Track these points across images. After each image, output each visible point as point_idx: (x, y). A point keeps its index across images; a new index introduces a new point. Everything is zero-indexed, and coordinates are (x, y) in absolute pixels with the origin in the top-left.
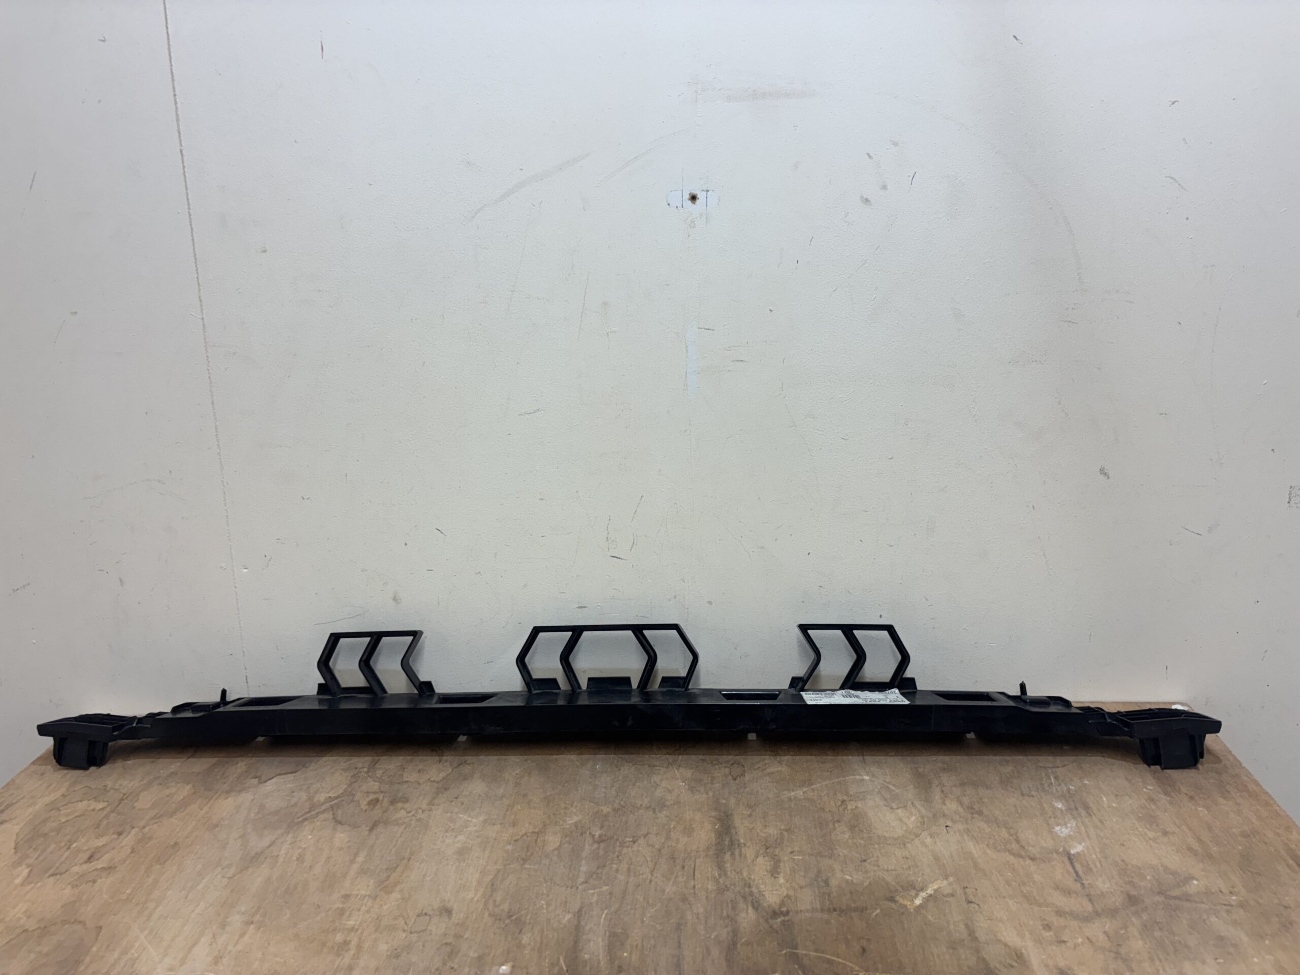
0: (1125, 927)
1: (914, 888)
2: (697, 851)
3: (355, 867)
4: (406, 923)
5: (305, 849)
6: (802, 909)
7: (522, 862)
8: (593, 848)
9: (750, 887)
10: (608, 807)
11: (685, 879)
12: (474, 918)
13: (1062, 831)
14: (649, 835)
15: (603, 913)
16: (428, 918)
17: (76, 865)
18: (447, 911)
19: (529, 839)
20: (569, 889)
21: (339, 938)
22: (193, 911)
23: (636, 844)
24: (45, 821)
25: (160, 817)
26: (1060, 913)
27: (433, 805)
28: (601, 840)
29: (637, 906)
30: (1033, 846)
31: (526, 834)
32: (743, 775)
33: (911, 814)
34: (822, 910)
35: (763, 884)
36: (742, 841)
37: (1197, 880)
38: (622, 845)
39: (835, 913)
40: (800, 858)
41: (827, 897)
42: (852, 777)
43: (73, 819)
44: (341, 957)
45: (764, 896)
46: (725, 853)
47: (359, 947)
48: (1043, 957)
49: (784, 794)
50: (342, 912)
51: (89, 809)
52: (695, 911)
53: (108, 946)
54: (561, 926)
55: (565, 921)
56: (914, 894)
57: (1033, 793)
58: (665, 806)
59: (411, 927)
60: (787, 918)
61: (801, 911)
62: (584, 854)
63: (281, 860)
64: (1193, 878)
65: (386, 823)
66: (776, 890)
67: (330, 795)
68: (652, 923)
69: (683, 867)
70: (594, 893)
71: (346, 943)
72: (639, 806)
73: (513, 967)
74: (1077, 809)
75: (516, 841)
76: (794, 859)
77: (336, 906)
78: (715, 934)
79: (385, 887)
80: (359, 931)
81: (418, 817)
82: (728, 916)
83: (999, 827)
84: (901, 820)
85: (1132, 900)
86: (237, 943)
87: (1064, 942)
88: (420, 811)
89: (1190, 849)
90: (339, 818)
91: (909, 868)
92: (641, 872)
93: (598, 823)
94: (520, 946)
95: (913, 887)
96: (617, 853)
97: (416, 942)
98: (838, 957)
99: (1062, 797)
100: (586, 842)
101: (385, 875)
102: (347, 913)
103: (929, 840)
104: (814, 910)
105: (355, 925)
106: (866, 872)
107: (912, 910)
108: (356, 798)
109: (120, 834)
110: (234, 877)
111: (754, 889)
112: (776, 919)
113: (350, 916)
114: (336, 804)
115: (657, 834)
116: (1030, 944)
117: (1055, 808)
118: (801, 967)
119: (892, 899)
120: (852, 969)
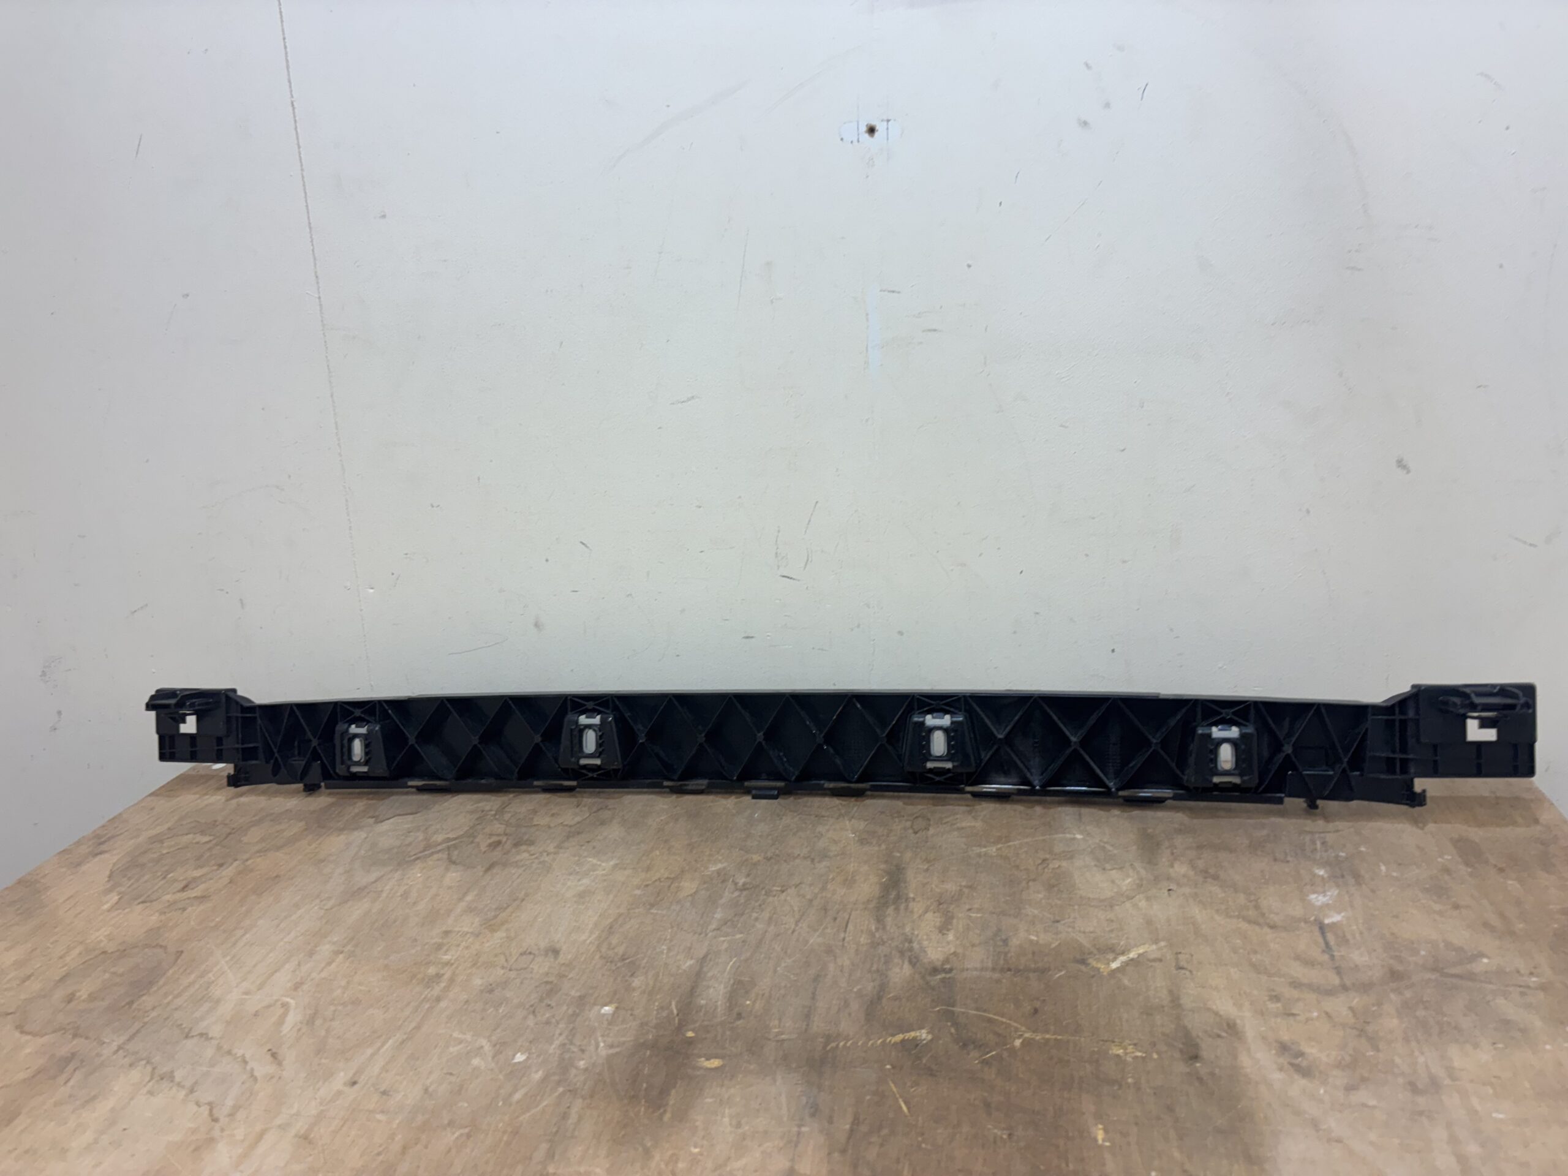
0: (1379, 1004)
2: (855, 904)
3: (463, 905)
4: (506, 960)
5: (411, 885)
6: (969, 966)
7: (648, 907)
8: (734, 896)
9: (911, 942)
10: (760, 856)
11: (835, 930)
12: (582, 959)
13: (1318, 899)
14: (801, 885)
15: (731, 961)
16: (532, 956)
17: (168, 894)
18: (556, 952)
19: (662, 884)
20: (697, 935)
21: (432, 970)
22: (282, 939)
23: (784, 894)
24: (145, 852)
25: (266, 851)
26: (1296, 984)
27: (561, 848)
28: (744, 888)
29: (772, 956)
30: (1277, 914)
31: (659, 879)
32: (927, 829)
33: (1128, 876)
34: (994, 969)
35: (927, 940)
36: (912, 895)
37: (1486, 958)
38: (768, 893)
39: (1009, 973)
40: (979, 915)
41: (1002, 957)
42: (1061, 835)
43: (174, 851)
44: (429, 990)
45: (925, 952)
46: (887, 907)
47: (452, 980)
48: (1263, 1029)
49: (973, 850)
50: (439, 947)
51: (194, 841)
52: (840, 964)
53: (185, 970)
54: (680, 971)
55: (684, 967)
56: (1111, 958)
57: (1289, 858)
58: (826, 857)
59: (511, 965)
60: (948, 976)
61: (967, 970)
62: (723, 901)
63: (384, 895)
64: (1482, 955)
65: (505, 865)
66: (943, 947)
67: (447, 836)
68: (786, 973)
69: (835, 919)
70: (724, 941)
72: (796, 855)
73: (617, 1008)
74: (1343, 876)
75: (647, 886)
76: (970, 916)
77: (434, 941)
78: (859, 987)
79: (490, 925)
80: (454, 966)
81: (542, 859)
82: (878, 971)
83: (1236, 891)
84: (1113, 882)
85: (1394, 975)
86: (322, 970)
87: (1293, 1015)
88: (545, 854)
89: (1486, 924)
90: (454, 858)
91: (1112, 931)
92: (784, 922)
93: (744, 871)
94: (629, 989)
95: (1114, 951)
96: (759, 902)
97: (514, 979)
98: (1002, 1016)
99: (1326, 864)
100: (727, 890)
101: (493, 913)
102: (445, 948)
103: (1143, 904)
104: (982, 969)
105: (451, 960)
106: (1057, 933)
107: (1105, 974)
108: (477, 840)
109: (221, 865)
110: (331, 909)
111: (915, 945)
112: (936, 975)
113: (447, 950)
114: (454, 844)
115: (811, 885)
116: (1248, 1014)
117: (1314, 875)
118: (956, 1024)
119: (1083, 962)
120: (1017, 1030)
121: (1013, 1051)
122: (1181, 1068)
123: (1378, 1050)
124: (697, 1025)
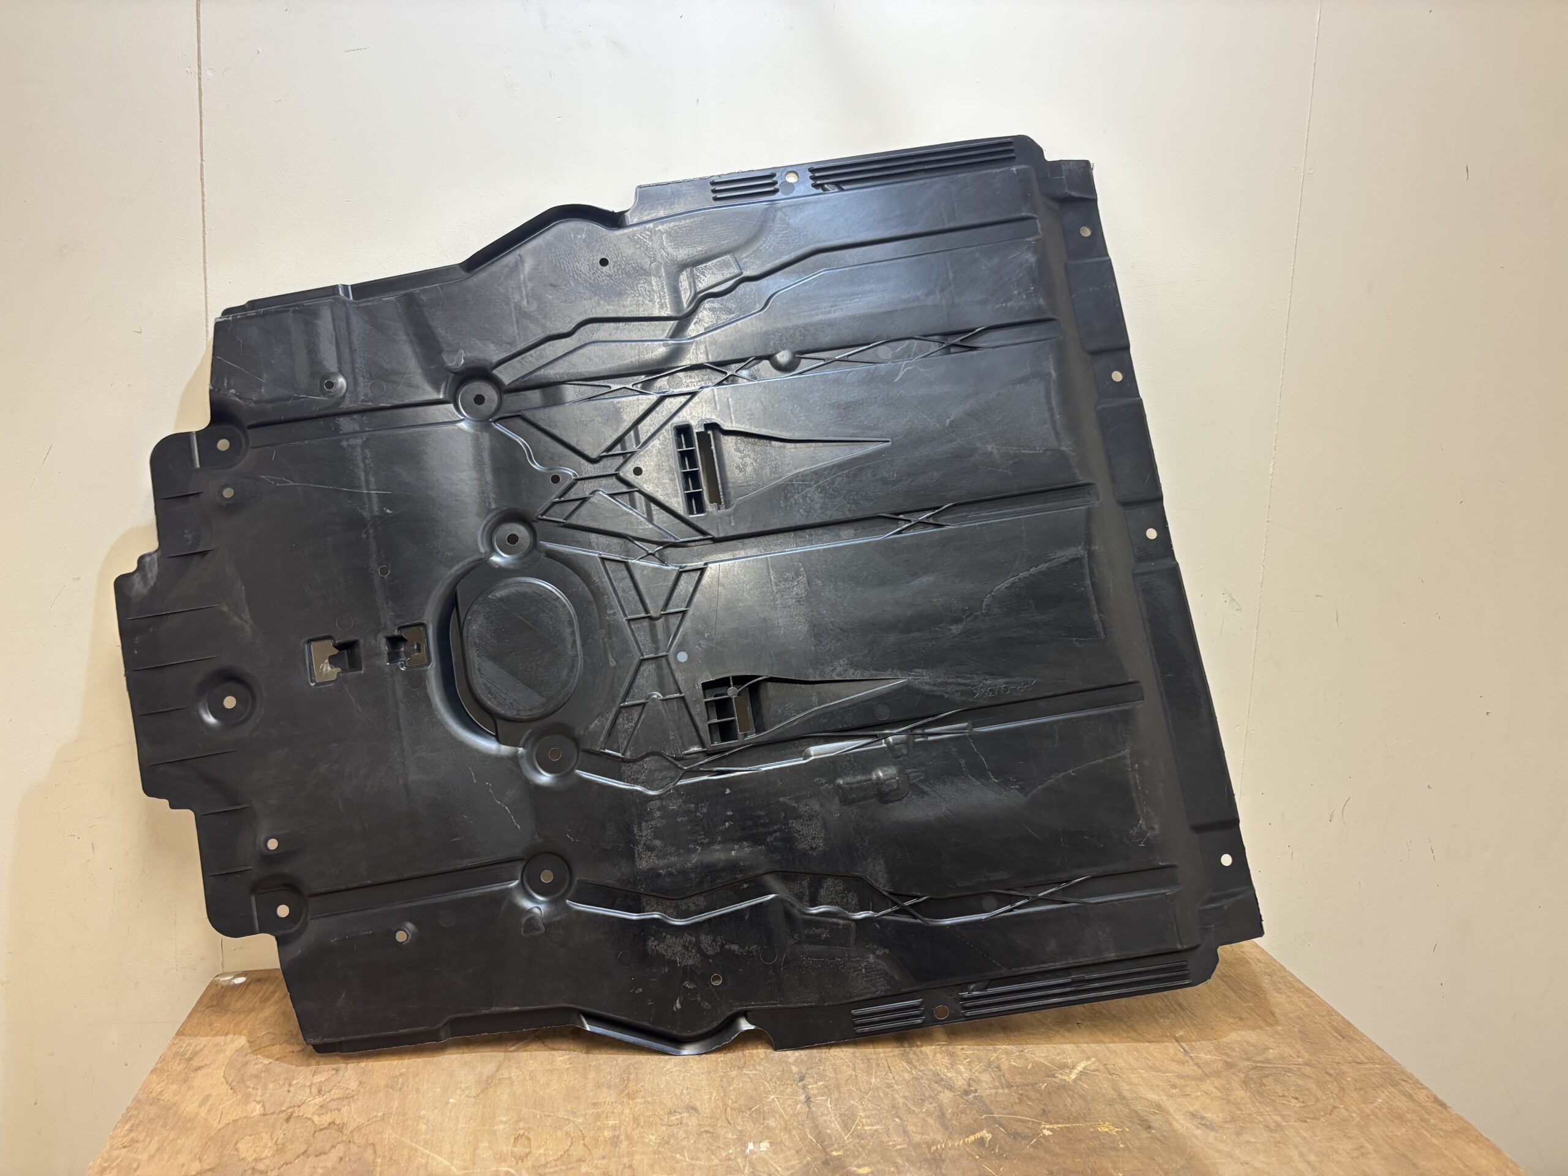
0: (1229, 1083)
1: (1068, 1067)
3: (590, 1081)
4: (661, 1119)
6: (985, 1087)
9: (938, 1075)
12: (719, 1111)
16: (678, 1114)
17: (309, 1098)
18: (694, 1109)
24: (244, 1064)
26: (1182, 1077)
30: (1149, 1034)
33: (1047, 1016)
34: (1002, 1087)
35: (948, 1072)
37: (1272, 1049)
39: (1013, 1088)
41: (1003, 1078)
43: (276, 1061)
45: (952, 1080)
47: (629, 1140)
48: (1177, 1106)
50: (598, 1117)
52: (902, 1094)
53: (391, 1157)
54: (796, 1112)
55: (798, 1109)
56: (1068, 1072)
59: (668, 1122)
60: (977, 1094)
61: (986, 1089)
63: (515, 1080)
64: (1269, 1048)
66: (961, 1076)
69: (878, 1065)
70: (812, 1088)
71: (616, 1137)
74: (1172, 1005)
77: (590, 1111)
78: (925, 1109)
79: (626, 1095)
85: (1229, 1065)
87: (1188, 1095)
91: (1060, 1054)
94: (768, 1128)
97: (678, 1132)
98: (1026, 1117)
102: (604, 1116)
103: (1068, 1034)
104: (996, 1088)
105: (616, 1124)
106: (1026, 1059)
107: (1070, 1082)
111: (942, 1076)
112: (968, 1095)
113: (607, 1117)
116: (1164, 1098)
118: (1001, 1125)
119: (1053, 1076)
120: (1040, 1124)
121: (1047, 1137)
122: (1144, 1135)
123: (1242, 1110)
124: (836, 1146)
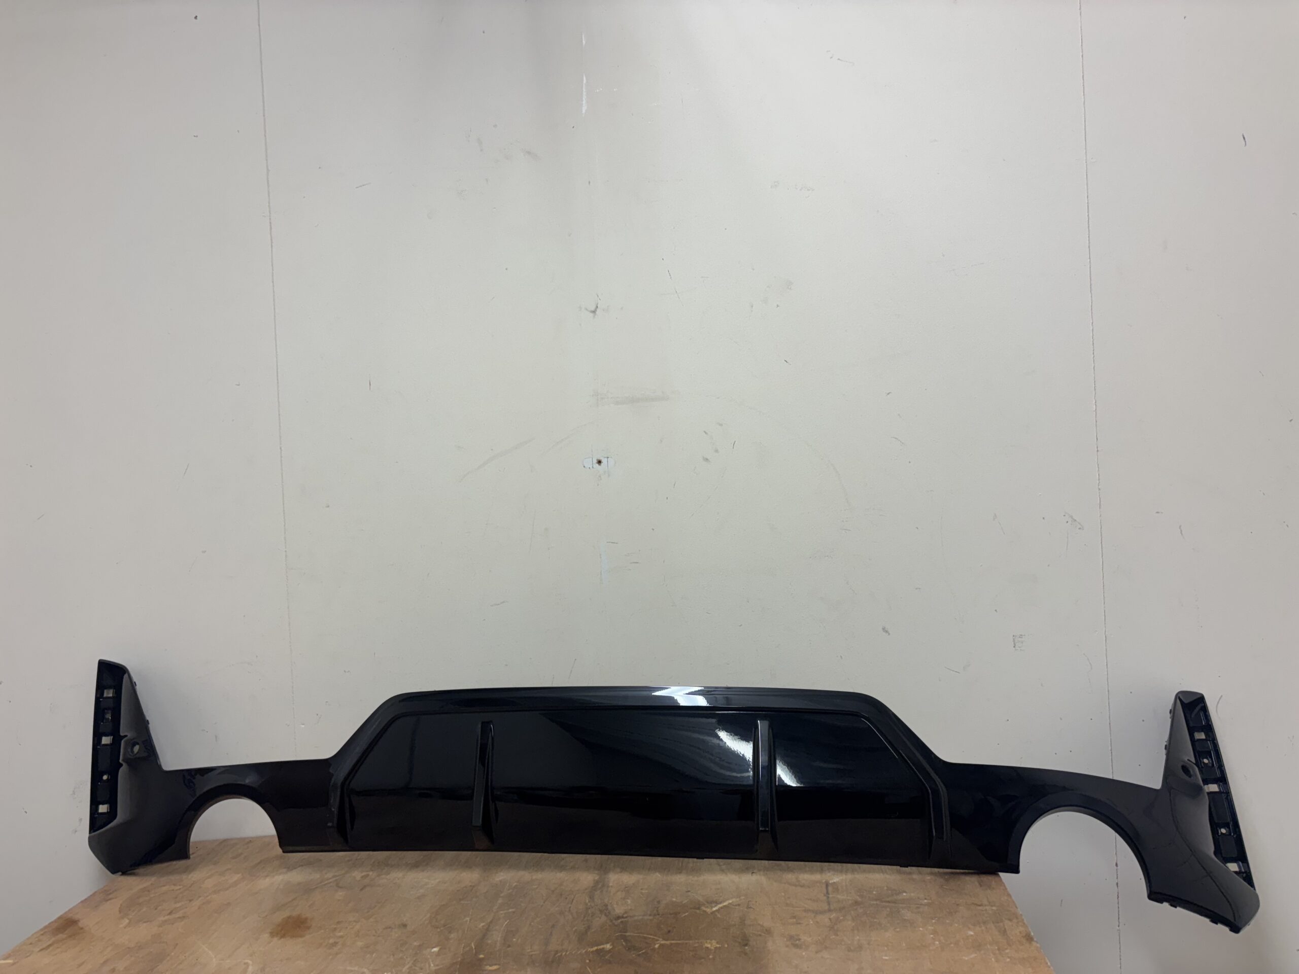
0: (845, 916)
2: (579, 891)
3: (348, 908)
4: (376, 932)
7: (459, 901)
9: (607, 906)
10: (525, 872)
11: (565, 904)
12: (421, 928)
14: (548, 884)
15: (506, 922)
16: (391, 929)
17: (161, 917)
18: (404, 926)
19: (467, 889)
20: (487, 912)
21: (331, 941)
22: (237, 934)
23: (538, 889)
24: (140, 896)
25: (219, 890)
26: (806, 911)
27: (405, 876)
28: (514, 888)
29: (529, 918)
31: (465, 887)
34: (650, 915)
35: (616, 904)
36: (611, 884)
37: (905, 892)
38: (529, 890)
39: (658, 916)
41: (656, 909)
43: (159, 895)
44: (331, 950)
45: (614, 910)
46: (596, 891)
47: (344, 944)
48: (783, 930)
50: (335, 929)
51: (171, 888)
52: (567, 919)
53: (182, 951)
54: (477, 929)
55: (479, 927)
56: (713, 906)
59: (379, 934)
60: (626, 919)
61: (636, 916)
62: (502, 895)
63: (299, 906)
65: (372, 886)
66: (624, 907)
67: (336, 874)
68: (536, 925)
69: (566, 898)
70: (502, 913)
71: (336, 944)
73: (440, 949)
77: (332, 926)
78: (575, 928)
79: (365, 917)
81: (394, 882)
82: (587, 920)
85: (857, 903)
86: (265, 947)
87: (800, 924)
88: (397, 879)
90: (340, 885)
91: (717, 894)
93: (515, 879)
94: (448, 939)
95: (715, 902)
97: (381, 940)
98: (648, 935)
100: (505, 889)
101: (367, 911)
104: (644, 915)
106: (687, 896)
107: (709, 913)
108: (353, 875)
109: (190, 901)
111: (609, 907)
112: (618, 920)
116: (778, 925)
118: (626, 940)
119: (699, 909)
120: (657, 940)
121: (654, 949)
122: (738, 950)
123: (837, 935)
124: (486, 952)
